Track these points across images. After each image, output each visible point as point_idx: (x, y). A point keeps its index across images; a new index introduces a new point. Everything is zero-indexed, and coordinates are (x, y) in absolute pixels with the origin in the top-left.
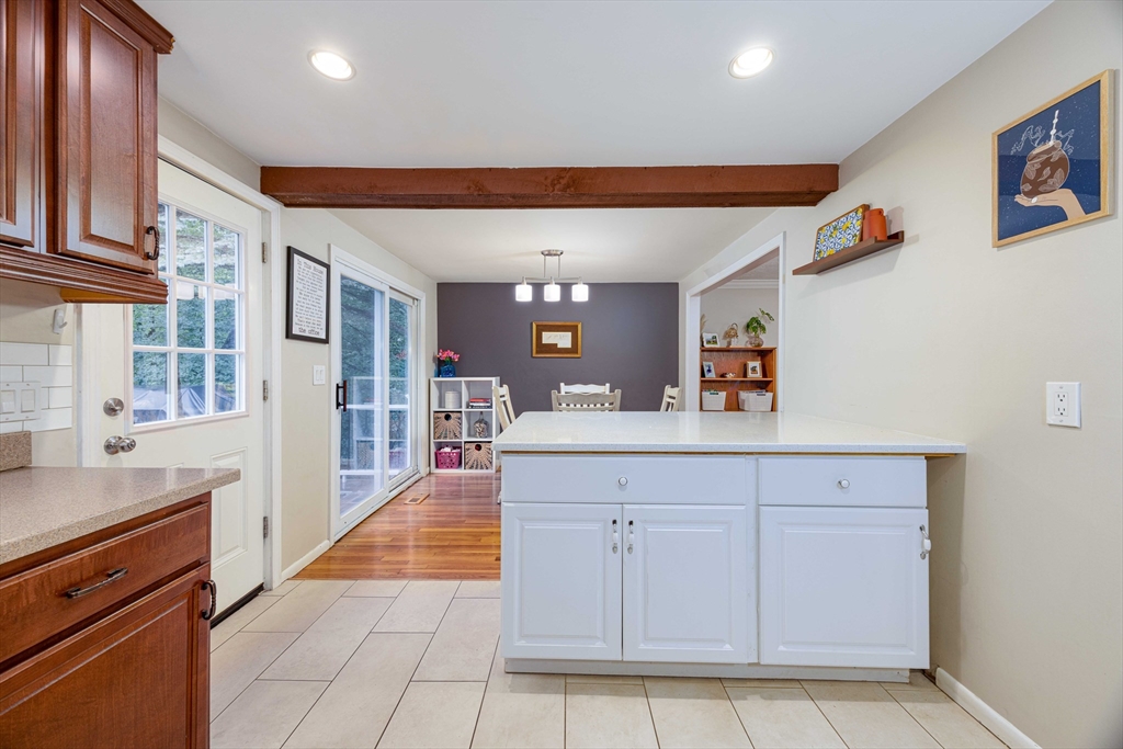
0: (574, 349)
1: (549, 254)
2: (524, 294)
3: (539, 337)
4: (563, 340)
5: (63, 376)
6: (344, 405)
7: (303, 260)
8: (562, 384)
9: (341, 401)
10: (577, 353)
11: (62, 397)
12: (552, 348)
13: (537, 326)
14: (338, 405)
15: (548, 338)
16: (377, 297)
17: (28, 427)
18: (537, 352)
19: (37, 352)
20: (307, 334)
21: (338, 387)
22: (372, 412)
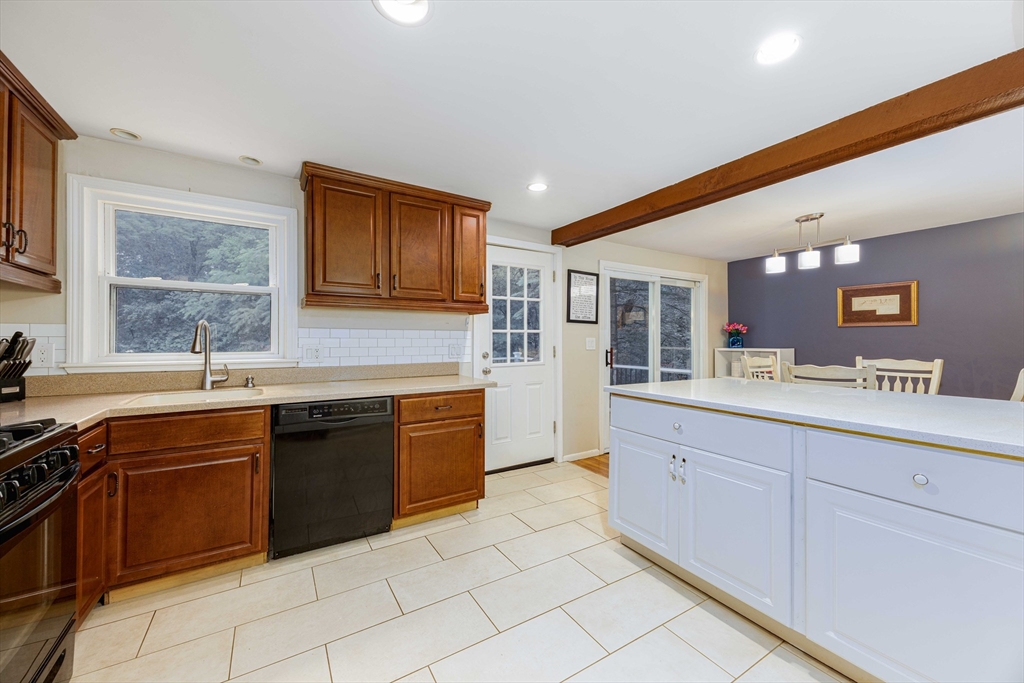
0: (905, 314)
1: (808, 219)
2: (776, 266)
3: (847, 303)
4: (889, 305)
5: (468, 343)
6: (611, 364)
7: (578, 275)
8: (859, 359)
9: (609, 361)
10: (909, 319)
11: (468, 350)
12: (869, 316)
13: (844, 292)
14: (607, 364)
15: (859, 304)
16: (650, 286)
17: (459, 360)
18: (844, 321)
19: (460, 333)
20: (581, 319)
21: (607, 352)
22: (647, 371)
